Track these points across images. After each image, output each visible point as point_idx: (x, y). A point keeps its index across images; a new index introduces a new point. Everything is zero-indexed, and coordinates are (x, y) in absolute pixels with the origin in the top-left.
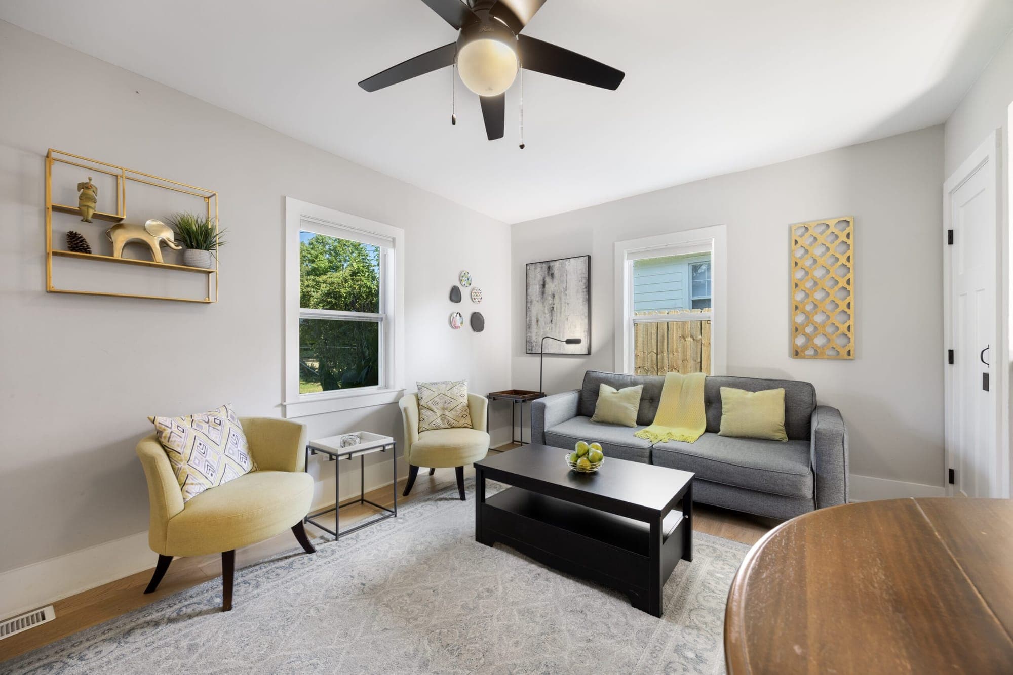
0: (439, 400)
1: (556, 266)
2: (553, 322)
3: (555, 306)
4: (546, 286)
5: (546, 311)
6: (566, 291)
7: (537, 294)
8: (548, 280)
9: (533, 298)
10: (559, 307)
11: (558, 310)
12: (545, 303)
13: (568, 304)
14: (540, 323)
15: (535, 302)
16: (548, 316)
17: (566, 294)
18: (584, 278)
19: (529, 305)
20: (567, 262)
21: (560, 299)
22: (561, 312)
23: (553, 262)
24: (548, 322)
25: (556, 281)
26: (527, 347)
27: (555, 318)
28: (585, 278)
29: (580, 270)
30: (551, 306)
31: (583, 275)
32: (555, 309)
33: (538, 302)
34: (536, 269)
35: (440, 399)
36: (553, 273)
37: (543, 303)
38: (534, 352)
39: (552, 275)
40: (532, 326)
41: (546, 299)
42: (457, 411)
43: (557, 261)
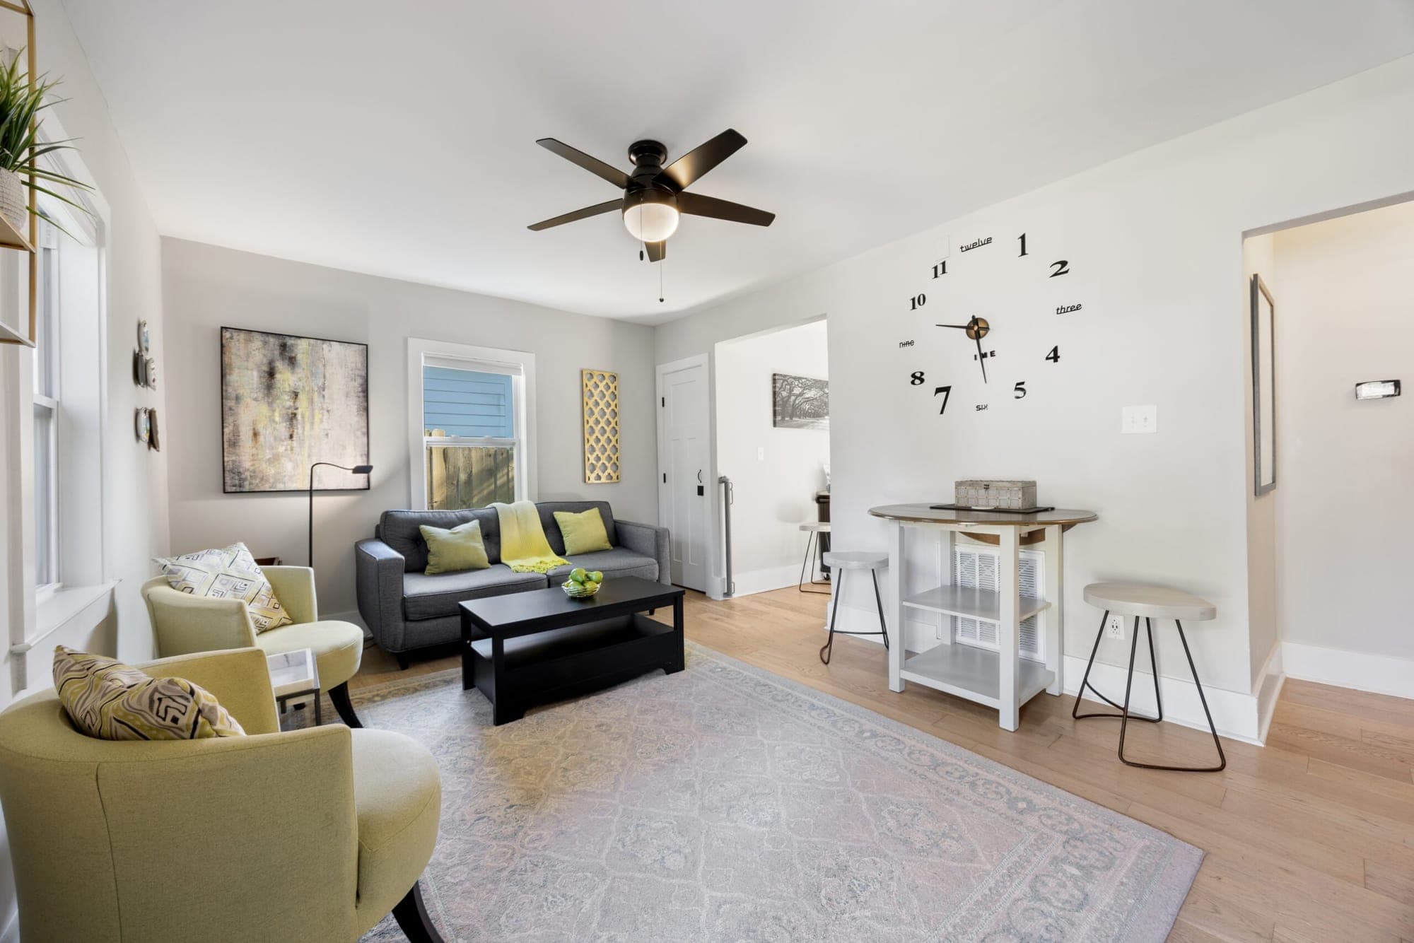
0: (221, 587)
1: (300, 347)
2: (294, 439)
3: (299, 412)
4: (278, 376)
5: (277, 419)
6: (324, 390)
7: (255, 386)
8: (280, 365)
9: (241, 391)
10: (307, 414)
11: (306, 420)
12: (275, 405)
13: (328, 411)
14: (261, 439)
15: (247, 400)
16: (283, 429)
17: (324, 396)
18: (358, 376)
19: (230, 403)
20: (326, 346)
21: (311, 401)
22: (312, 423)
23: (293, 338)
24: (283, 438)
25: (300, 372)
26: (228, 479)
27: (300, 431)
28: (361, 376)
29: (352, 363)
30: (290, 411)
31: (357, 372)
32: (299, 417)
33: (256, 400)
34: (248, 341)
35: (223, 584)
36: (294, 358)
37: (270, 404)
38: (247, 488)
39: (292, 361)
40: (241, 444)
41: (278, 399)
42: (263, 600)
43: (303, 340)
